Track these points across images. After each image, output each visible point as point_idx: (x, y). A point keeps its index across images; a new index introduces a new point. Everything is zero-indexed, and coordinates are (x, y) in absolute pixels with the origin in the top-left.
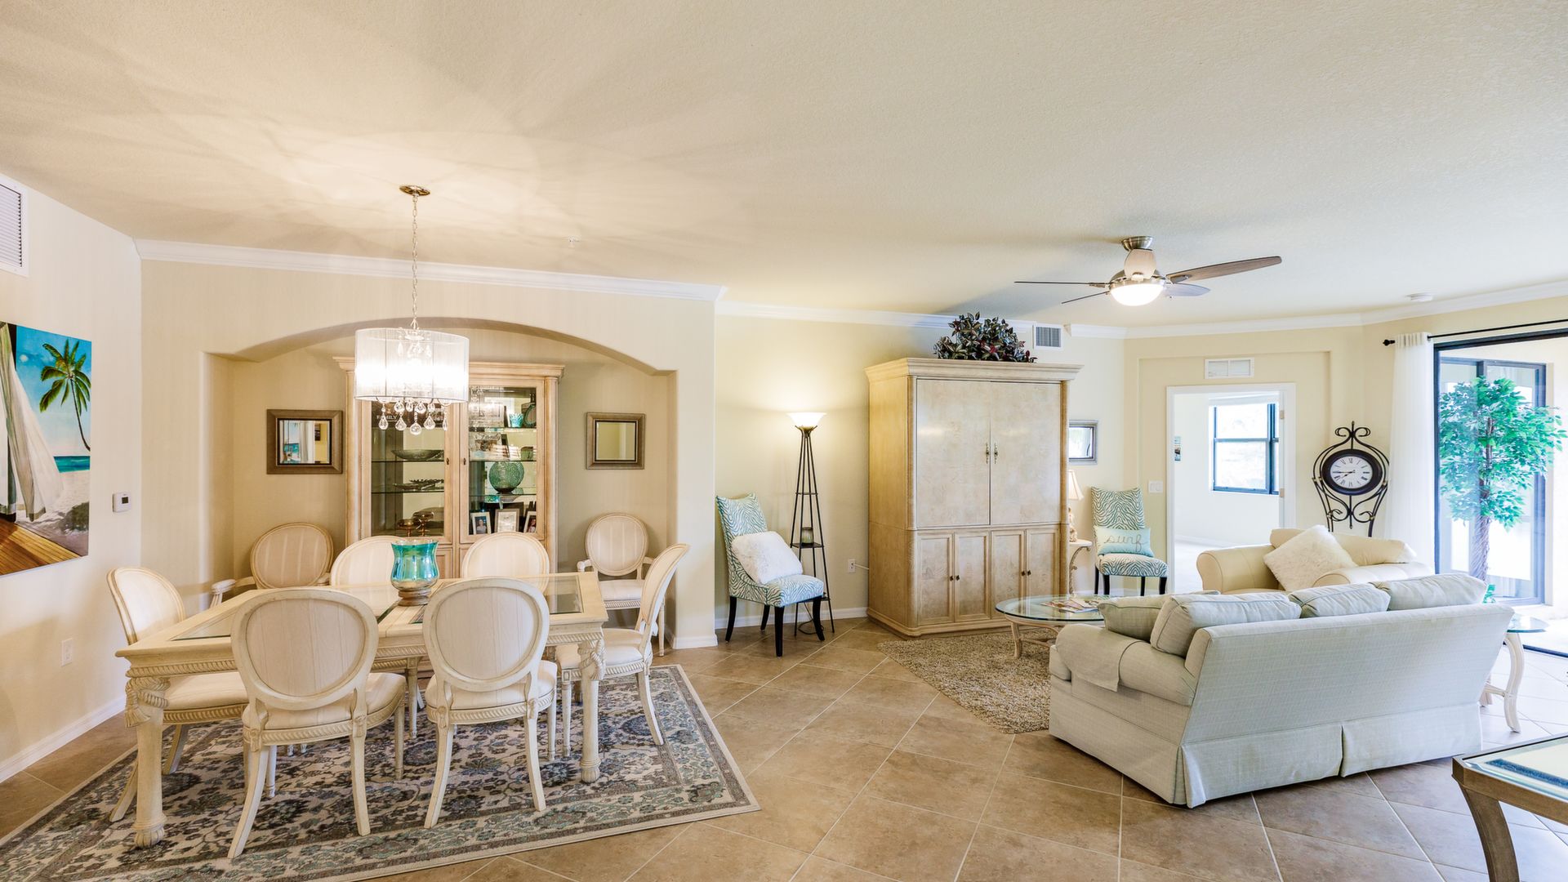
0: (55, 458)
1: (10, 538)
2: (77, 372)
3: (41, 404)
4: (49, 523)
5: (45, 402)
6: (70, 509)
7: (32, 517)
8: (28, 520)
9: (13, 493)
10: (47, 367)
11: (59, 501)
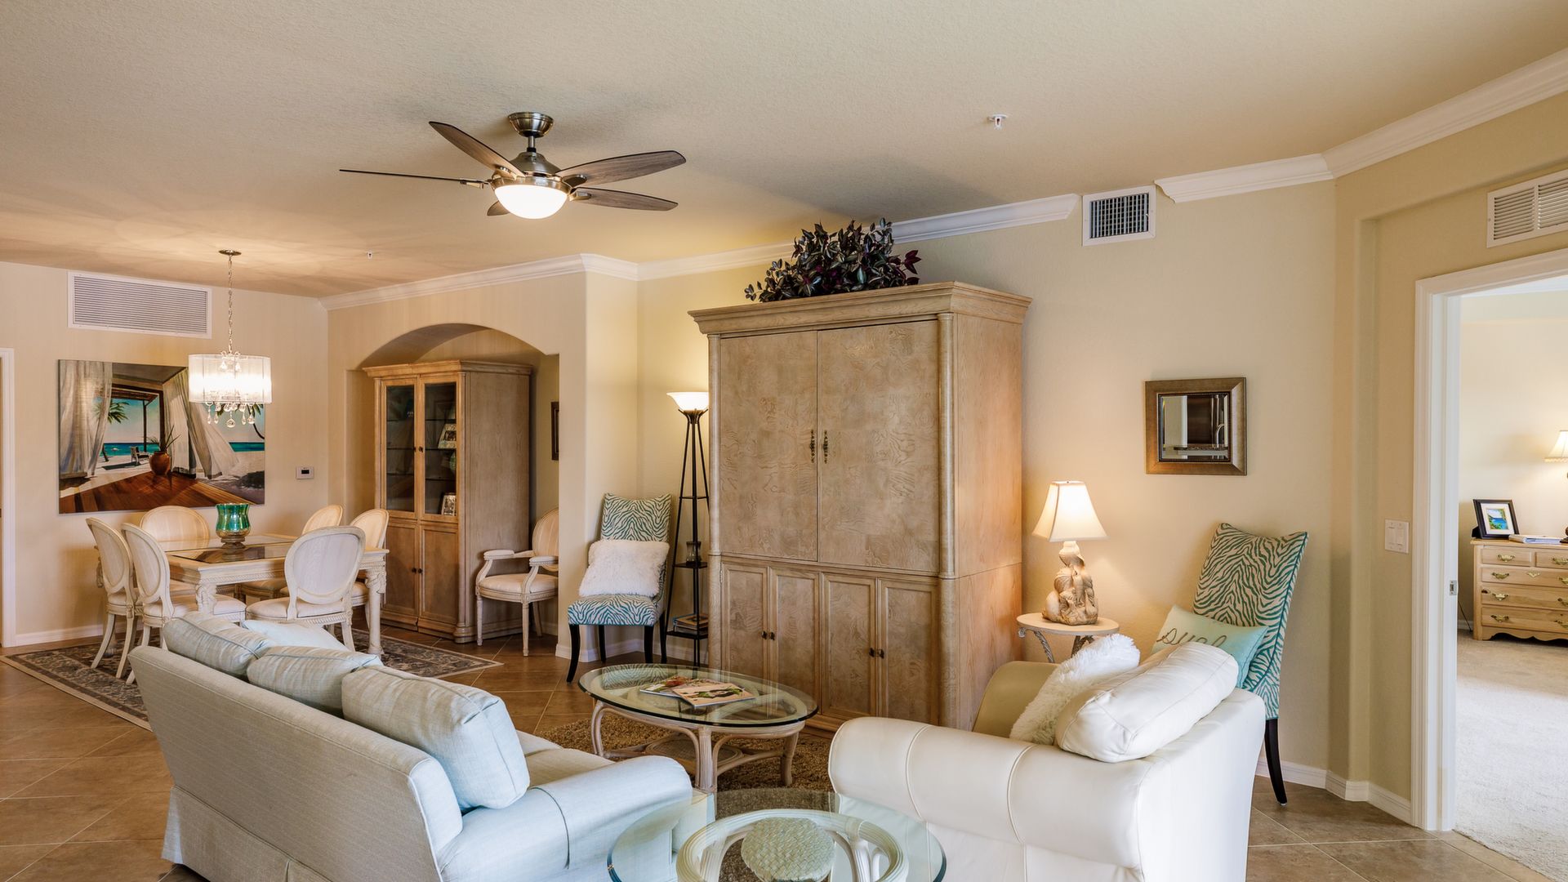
0: (230, 443)
1: (191, 487)
4: (225, 481)
6: (246, 474)
7: (210, 477)
8: (207, 478)
9: (193, 462)
11: (234, 469)
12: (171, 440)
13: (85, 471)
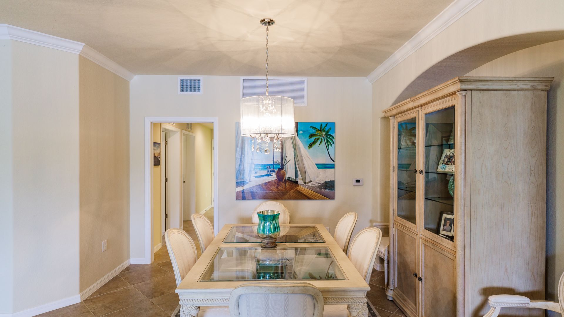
0: (316, 164)
1: (296, 188)
2: (326, 134)
3: (309, 146)
4: (313, 186)
5: (311, 146)
6: (324, 182)
7: (305, 183)
8: (304, 184)
9: (297, 174)
10: (311, 134)
11: (318, 179)
12: (286, 162)
13: (246, 178)
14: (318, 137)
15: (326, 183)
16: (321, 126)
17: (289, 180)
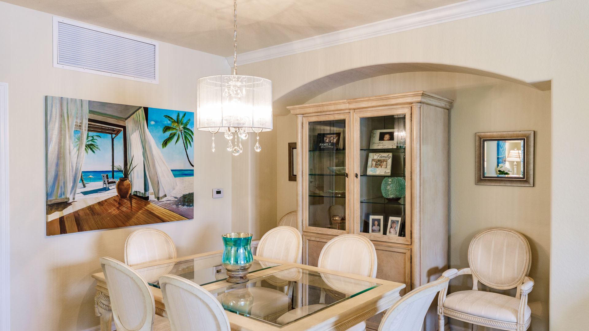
0: (172, 170)
1: (146, 208)
2: (184, 128)
3: (163, 144)
4: (168, 202)
5: (165, 143)
6: (182, 195)
7: (158, 198)
8: (156, 200)
9: (147, 187)
10: (166, 127)
11: (174, 192)
12: (131, 168)
13: (68, 196)
14: (174, 131)
15: (184, 196)
16: (178, 116)
17: (136, 195)
